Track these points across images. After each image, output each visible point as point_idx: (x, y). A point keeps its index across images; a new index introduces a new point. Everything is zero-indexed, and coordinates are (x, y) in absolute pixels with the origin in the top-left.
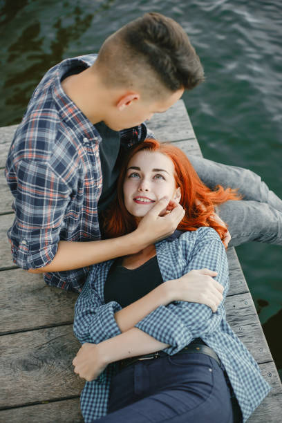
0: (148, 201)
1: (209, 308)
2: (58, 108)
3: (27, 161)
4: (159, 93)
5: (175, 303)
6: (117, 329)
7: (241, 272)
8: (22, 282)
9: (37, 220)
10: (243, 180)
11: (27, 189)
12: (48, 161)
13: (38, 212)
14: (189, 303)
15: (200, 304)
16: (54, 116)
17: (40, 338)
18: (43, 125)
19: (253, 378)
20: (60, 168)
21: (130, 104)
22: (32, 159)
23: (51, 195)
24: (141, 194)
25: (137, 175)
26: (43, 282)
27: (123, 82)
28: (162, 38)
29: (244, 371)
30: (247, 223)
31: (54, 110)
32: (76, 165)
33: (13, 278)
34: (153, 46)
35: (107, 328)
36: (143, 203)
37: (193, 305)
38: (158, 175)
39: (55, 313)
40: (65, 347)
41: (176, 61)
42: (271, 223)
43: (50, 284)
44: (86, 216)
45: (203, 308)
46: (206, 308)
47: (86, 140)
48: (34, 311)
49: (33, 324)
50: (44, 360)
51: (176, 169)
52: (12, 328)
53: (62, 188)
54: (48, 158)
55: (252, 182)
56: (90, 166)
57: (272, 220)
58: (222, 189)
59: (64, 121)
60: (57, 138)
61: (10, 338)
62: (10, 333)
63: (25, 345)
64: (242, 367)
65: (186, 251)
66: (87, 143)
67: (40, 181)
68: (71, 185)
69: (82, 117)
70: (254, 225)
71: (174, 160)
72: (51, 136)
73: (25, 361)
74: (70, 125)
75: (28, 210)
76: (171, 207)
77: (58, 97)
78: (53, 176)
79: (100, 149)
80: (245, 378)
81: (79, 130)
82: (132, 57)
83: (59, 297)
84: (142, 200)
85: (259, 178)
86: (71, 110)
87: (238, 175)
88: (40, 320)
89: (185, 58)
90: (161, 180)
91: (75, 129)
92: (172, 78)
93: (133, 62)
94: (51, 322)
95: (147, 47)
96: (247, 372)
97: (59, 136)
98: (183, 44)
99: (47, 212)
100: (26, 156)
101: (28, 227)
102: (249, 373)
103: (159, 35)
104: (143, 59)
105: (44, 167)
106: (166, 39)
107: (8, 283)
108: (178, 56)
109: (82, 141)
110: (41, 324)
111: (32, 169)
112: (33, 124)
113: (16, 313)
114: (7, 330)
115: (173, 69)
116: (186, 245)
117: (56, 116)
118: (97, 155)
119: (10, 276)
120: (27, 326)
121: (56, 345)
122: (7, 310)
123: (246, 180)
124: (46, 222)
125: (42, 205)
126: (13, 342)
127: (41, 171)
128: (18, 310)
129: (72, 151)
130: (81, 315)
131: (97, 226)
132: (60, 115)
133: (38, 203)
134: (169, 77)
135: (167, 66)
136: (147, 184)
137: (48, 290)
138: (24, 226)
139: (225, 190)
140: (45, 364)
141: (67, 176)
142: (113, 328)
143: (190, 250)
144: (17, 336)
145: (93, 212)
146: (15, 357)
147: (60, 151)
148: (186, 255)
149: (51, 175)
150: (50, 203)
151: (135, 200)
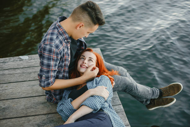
0: (85, 67)
1: (104, 98)
2: (57, 29)
3: (47, 45)
4: (90, 24)
5: (92, 96)
6: (71, 106)
7: (119, 99)
8: (38, 100)
9: (49, 66)
10: (120, 70)
11: (46, 54)
12: (53, 44)
13: (49, 62)
14: (97, 96)
15: (101, 97)
16: (56, 31)
17: (44, 117)
18: (52, 34)
19: (121, 125)
20: (57, 47)
21: (81, 28)
22: (48, 44)
23: (54, 56)
24: (84, 64)
25: (83, 58)
26: (46, 101)
27: (79, 19)
28: (92, 7)
29: (117, 122)
30: (121, 82)
31: (56, 30)
32: (62, 47)
33: (35, 99)
34: (89, 9)
35: (68, 106)
36: (84, 67)
37: (99, 97)
38: (90, 60)
39: (50, 110)
40: (53, 120)
41: (96, 14)
42: (130, 83)
43: (49, 101)
44: (64, 71)
45: (102, 98)
46: (103, 98)
47: (66, 41)
48: (42, 109)
49: (42, 113)
50: (45, 124)
51: (97, 60)
52: (34, 114)
53: (57, 54)
54: (53, 43)
55: (124, 71)
56: (67, 50)
57: (130, 82)
58: (113, 70)
59: (59, 33)
60: (57, 38)
61: (33, 117)
62: (33, 116)
63: (39, 119)
64: (117, 120)
65: (97, 82)
66: (66, 42)
67: (50, 51)
68: (60, 54)
69: (65, 32)
70: (123, 83)
71: (97, 57)
72: (55, 37)
73: (38, 124)
74: (61, 34)
75: (46, 62)
76: (94, 69)
77: (57, 26)
78: (55, 49)
79: (70, 46)
80: (118, 124)
81: (64, 37)
82: (83, 12)
83: (52, 105)
84: (83, 66)
85: (126, 70)
86: (62, 30)
87: (118, 68)
88: (45, 112)
89: (99, 14)
90: (91, 61)
91: (63, 36)
92: (95, 19)
93: (83, 13)
94: (49, 113)
95: (88, 9)
96: (118, 122)
97: (57, 37)
98: (99, 9)
99: (52, 63)
100: (46, 43)
101: (46, 69)
102: (119, 123)
103: (92, 6)
104: (86, 12)
105: (52, 46)
106: (94, 7)
107: (33, 101)
108: (97, 12)
109: (65, 41)
110: (45, 113)
111: (48, 47)
112: (49, 34)
113: (36, 110)
114: (32, 115)
115: (95, 16)
116: (96, 80)
117: (57, 31)
118: (69, 47)
119: (34, 99)
120: (40, 114)
121: (50, 119)
122: (32, 109)
123: (121, 70)
124: (52, 67)
125: (51, 60)
126: (34, 119)
127: (51, 48)
128: (36, 109)
129: (61, 43)
130: (59, 105)
131: (68, 75)
132: (58, 31)
133: (49, 59)
134: (94, 19)
135: (93, 15)
136: (86, 61)
137: (48, 103)
138: (44, 68)
139: (114, 71)
140: (46, 125)
141: (59, 50)
142: (70, 106)
143: (98, 81)
144: (36, 117)
145: (67, 69)
146: (34, 123)
147: (57, 42)
148: (97, 83)
149: (54, 49)
150: (53, 60)
151: (81, 66)
